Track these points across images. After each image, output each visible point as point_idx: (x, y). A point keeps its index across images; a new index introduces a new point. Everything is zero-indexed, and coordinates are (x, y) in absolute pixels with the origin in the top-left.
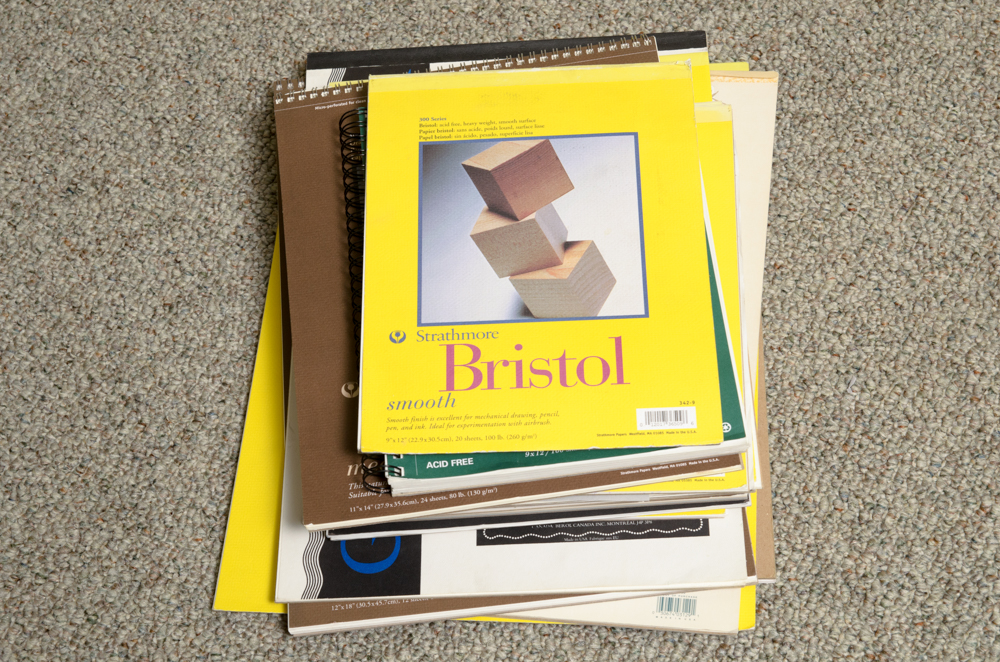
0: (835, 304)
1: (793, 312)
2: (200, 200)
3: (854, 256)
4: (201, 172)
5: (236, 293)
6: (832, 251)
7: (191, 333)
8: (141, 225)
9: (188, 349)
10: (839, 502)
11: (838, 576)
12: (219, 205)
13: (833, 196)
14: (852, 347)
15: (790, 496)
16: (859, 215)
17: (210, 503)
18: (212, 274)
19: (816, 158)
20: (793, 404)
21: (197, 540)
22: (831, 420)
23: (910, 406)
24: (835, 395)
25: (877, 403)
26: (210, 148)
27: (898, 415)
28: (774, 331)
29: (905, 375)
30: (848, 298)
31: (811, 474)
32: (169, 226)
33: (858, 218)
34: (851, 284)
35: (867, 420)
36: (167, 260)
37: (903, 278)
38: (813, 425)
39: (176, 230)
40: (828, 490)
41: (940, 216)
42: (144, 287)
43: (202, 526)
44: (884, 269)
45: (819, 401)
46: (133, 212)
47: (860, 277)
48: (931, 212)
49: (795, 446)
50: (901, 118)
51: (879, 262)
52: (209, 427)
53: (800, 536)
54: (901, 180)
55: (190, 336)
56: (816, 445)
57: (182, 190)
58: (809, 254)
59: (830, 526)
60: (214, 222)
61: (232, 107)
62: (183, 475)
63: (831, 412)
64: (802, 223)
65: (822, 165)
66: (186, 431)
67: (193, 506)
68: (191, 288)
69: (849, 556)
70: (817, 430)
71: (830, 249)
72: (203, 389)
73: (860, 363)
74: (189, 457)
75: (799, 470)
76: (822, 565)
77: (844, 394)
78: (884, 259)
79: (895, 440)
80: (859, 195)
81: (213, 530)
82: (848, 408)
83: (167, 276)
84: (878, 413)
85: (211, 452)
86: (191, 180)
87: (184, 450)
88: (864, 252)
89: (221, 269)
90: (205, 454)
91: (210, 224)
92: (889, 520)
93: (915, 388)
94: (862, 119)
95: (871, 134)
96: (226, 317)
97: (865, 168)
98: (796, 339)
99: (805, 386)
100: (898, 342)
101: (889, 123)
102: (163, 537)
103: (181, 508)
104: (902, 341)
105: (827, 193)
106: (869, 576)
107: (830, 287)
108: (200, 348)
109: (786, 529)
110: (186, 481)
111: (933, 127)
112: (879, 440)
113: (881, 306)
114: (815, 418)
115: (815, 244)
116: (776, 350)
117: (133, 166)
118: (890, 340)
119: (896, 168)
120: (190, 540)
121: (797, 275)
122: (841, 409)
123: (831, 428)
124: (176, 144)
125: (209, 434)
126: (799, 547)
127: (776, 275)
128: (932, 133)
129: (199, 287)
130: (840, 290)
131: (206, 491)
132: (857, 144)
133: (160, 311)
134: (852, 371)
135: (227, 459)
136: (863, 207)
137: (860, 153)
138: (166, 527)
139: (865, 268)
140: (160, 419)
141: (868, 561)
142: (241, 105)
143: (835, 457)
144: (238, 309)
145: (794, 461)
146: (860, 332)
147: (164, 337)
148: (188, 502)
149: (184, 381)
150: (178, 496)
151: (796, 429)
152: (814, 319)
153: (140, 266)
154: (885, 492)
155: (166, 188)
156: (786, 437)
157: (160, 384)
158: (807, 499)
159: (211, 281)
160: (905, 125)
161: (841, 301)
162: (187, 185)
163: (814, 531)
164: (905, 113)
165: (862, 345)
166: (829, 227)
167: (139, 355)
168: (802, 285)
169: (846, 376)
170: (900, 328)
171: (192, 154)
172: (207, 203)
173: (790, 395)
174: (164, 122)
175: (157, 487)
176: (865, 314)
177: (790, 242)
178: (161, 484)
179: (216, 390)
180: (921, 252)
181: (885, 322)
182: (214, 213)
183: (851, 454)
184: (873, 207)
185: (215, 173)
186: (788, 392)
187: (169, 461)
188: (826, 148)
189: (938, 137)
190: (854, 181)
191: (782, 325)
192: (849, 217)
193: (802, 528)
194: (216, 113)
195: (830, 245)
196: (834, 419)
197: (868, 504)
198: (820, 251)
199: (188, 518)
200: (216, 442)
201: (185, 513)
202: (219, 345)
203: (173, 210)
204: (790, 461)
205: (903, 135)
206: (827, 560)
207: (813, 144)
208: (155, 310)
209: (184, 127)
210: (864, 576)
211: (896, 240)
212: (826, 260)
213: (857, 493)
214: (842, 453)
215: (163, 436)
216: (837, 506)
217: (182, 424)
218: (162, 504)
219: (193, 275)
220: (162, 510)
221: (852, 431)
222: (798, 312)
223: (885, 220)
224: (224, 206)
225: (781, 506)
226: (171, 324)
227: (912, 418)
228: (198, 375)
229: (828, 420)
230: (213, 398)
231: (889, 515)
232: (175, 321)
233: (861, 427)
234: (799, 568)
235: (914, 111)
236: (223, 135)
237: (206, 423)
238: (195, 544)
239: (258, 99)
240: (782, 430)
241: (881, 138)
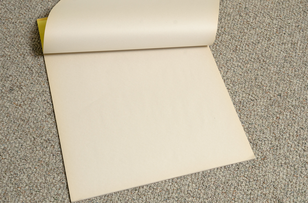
8: (34, 95)
14: (233, 87)
30: (228, 75)
36: (45, 102)
37: (239, 68)
39: (45, 94)
42: (41, 111)
44: (234, 66)
46: (31, 92)
50: (225, 30)
54: (231, 45)
57: (43, 84)
78: (233, 64)
88: (227, 64)
117: (27, 80)
119: (228, 42)
133: (47, 116)
147: (51, 122)
153: (38, 106)
160: (227, 31)
162: (44, 82)
164: (226, 29)
167: (45, 128)
174: (32, 67)
205: (227, 34)
208: (46, 116)
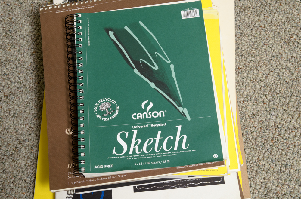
0: (263, 83)
1: (247, 87)
2: (16, 52)
3: (268, 63)
4: (15, 41)
5: (32, 90)
6: (259, 61)
7: (16, 107)
9: (15, 114)
10: (272, 164)
11: (274, 195)
12: (23, 54)
13: (258, 39)
15: (253, 162)
16: (269, 46)
17: (27, 177)
18: (22, 82)
19: (250, 24)
20: (250, 124)
21: (23, 193)
22: (266, 130)
23: (295, 123)
24: (266, 120)
25: (282, 123)
26: (18, 31)
27: (291, 127)
28: (240, 95)
29: (292, 110)
31: (260, 153)
32: (4, 64)
33: (268, 48)
34: (268, 74)
35: (279, 129)
38: (259, 133)
40: (267, 159)
41: (299, 45)
43: (25, 187)
45: (260, 122)
47: (271, 71)
48: (296, 44)
49: (253, 141)
51: (278, 65)
52: (25, 145)
53: (258, 179)
55: (16, 108)
56: (261, 141)
58: (251, 63)
59: (269, 174)
60: (22, 61)
61: (26, 14)
62: (16, 166)
63: (265, 127)
64: (247, 50)
65: (253, 27)
66: (16, 148)
67: (21, 179)
68: (15, 89)
69: (278, 186)
70: (261, 135)
71: (259, 60)
72: (22, 130)
73: (274, 106)
74: (18, 158)
75: (255, 152)
76: (268, 190)
77: (270, 119)
79: (291, 137)
80: (268, 38)
81: (29, 189)
82: (272, 125)
83: (5, 84)
84: (283, 126)
85: (26, 156)
86: (12, 44)
87: (16, 156)
89: (26, 80)
90: (25, 157)
91: (20, 62)
92: (292, 171)
93: (297, 116)
94: (266, 8)
95: (270, 14)
96: (29, 99)
97: (269, 27)
98: (249, 98)
99: (254, 117)
100: (288, 97)
101: (277, 9)
102: (10, 193)
103: (16, 180)
104: (290, 97)
105: (256, 38)
106: (287, 194)
107: (260, 76)
108: (20, 113)
109: (252, 176)
110: (18, 169)
111: (293, 10)
112: (285, 138)
113: (280, 82)
114: (259, 130)
115: (253, 59)
116: (242, 103)
118: (285, 96)
120: (20, 193)
121: (247, 71)
122: (269, 125)
123: (266, 134)
124: (5, 30)
125: (25, 149)
126: (258, 183)
127: (239, 72)
128: (293, 12)
129: (18, 88)
130: (264, 77)
131: (26, 172)
132: (265, 18)
134: (272, 110)
135: (33, 158)
136: (270, 43)
137: (267, 22)
138: (11, 188)
139: (273, 67)
140: (6, 143)
141: (285, 188)
142: (29, 13)
143: (269, 145)
144: (34, 96)
145: (253, 148)
146: (273, 93)
148: (19, 177)
149: (14, 127)
150: (15, 175)
151: (252, 134)
152: (255, 89)
154: (289, 159)
155: (2, 48)
156: (249, 138)
157: (5, 129)
158: (260, 163)
159: (22, 85)
161: (265, 81)
163: (263, 176)
165: (274, 99)
166: (258, 52)
168: (250, 76)
169: (270, 112)
170: (288, 91)
171: (11, 34)
172: (19, 53)
173: (249, 121)
175: (6, 172)
176: (274, 86)
177: (243, 59)
178: (8, 171)
179: (27, 130)
180: (293, 60)
181: (283, 89)
182: (22, 57)
183: (275, 144)
184: (274, 43)
185: (21, 41)
186: (248, 120)
187: (10, 160)
188: (254, 20)
189: (296, 13)
190: (265, 33)
191: (243, 92)
192: (265, 47)
193: (258, 175)
194: (20, 17)
195: (259, 59)
196: (267, 129)
197: (283, 164)
198: (255, 62)
199: (19, 184)
200: (28, 152)
201: (18, 182)
202: (27, 111)
203: (6, 57)
204: (251, 148)
206: (269, 188)
207: (249, 19)
209: (8, 23)
210: (284, 194)
211: (284, 56)
212: (258, 65)
213: (279, 160)
214: (271, 144)
215: (7, 150)
216: (271, 166)
217: (14, 145)
218: (8, 179)
219: (15, 83)
220: (9, 181)
221: (274, 134)
222: (249, 87)
223: (279, 48)
224: (25, 54)
225: (249, 167)
226: (8, 104)
227: (297, 128)
228: (20, 124)
229: (264, 130)
230: (26, 133)
231: (291, 168)
232: (9, 102)
233: (277, 132)
234: (259, 192)
235: (286, 4)
236: (23, 25)
237: (24, 144)
238: (22, 195)
239: (36, 10)
240: (247, 135)
241: (274, 15)
